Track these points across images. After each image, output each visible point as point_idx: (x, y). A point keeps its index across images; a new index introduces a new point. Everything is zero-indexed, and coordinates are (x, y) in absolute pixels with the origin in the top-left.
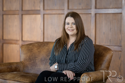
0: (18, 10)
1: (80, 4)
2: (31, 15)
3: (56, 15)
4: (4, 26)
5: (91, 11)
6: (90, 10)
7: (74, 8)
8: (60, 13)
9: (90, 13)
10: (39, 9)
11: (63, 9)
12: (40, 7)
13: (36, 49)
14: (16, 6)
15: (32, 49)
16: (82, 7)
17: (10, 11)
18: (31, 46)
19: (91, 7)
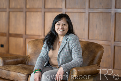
0: (40, 8)
1: (100, 4)
2: (53, 13)
3: (77, 14)
4: (27, 22)
5: (111, 11)
6: (110, 9)
7: (95, 7)
8: (82, 11)
9: (110, 12)
10: (61, 7)
11: (84, 7)
12: (62, 6)
13: (41, 44)
14: (39, 4)
15: (37, 45)
16: (103, 7)
17: (33, 8)
18: (37, 42)
19: (111, 7)
